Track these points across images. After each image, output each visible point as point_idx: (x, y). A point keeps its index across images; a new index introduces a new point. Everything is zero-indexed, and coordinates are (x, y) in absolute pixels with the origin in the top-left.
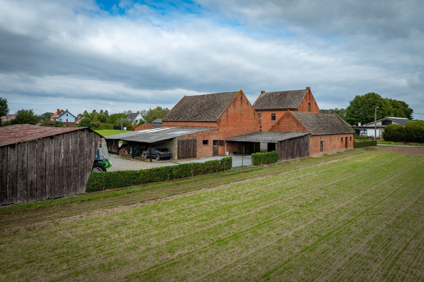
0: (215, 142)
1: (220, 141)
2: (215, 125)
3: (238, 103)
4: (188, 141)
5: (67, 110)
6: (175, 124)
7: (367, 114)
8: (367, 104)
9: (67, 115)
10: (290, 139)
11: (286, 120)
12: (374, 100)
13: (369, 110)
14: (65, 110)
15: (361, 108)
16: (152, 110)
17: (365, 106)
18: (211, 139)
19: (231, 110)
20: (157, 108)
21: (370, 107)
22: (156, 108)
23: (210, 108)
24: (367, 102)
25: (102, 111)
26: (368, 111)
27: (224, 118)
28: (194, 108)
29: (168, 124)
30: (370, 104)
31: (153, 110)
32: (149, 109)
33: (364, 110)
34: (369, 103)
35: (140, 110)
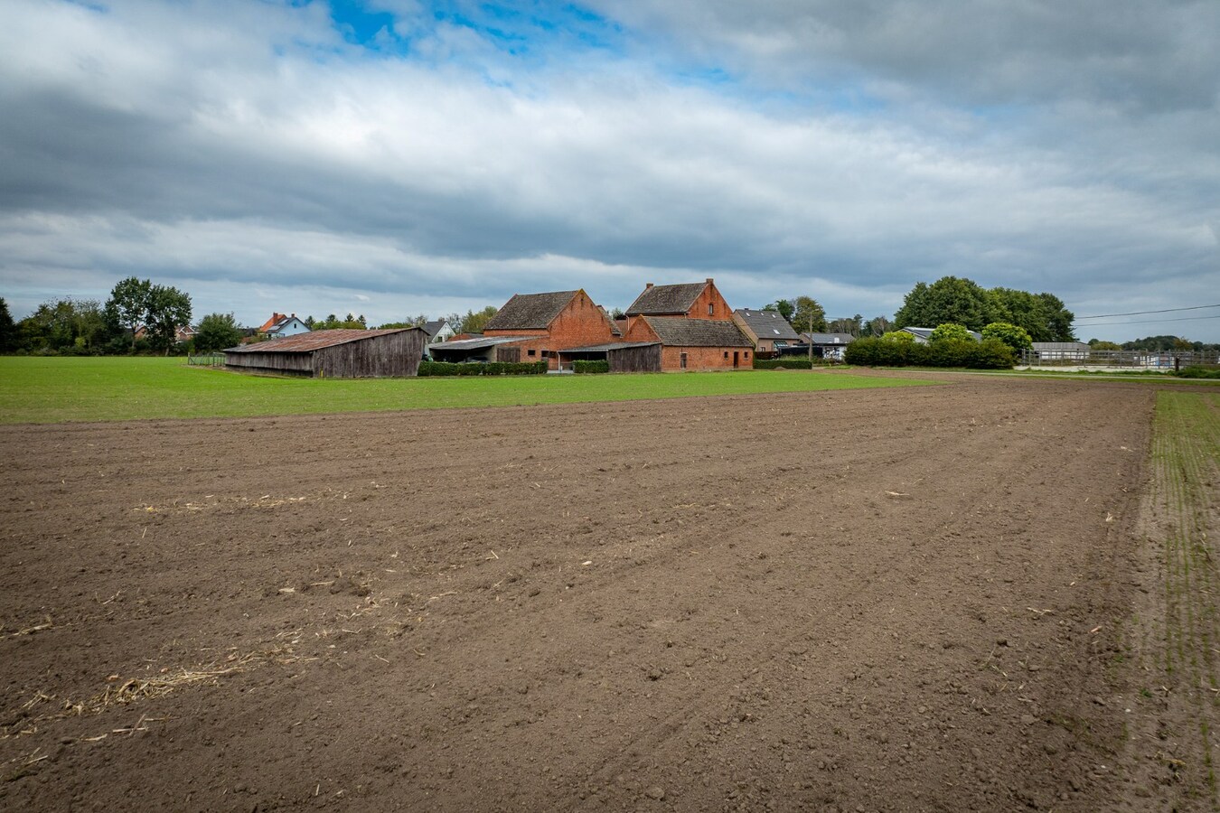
0: (544, 354)
1: (551, 352)
2: (546, 333)
3: (578, 305)
4: (509, 351)
5: (293, 315)
6: (500, 332)
9: (295, 326)
10: (628, 349)
11: (638, 327)
12: (951, 293)
14: (289, 316)
16: (474, 314)
18: (539, 349)
19: (568, 314)
20: (487, 309)
22: (483, 310)
23: (542, 312)
25: (350, 317)
27: (557, 323)
28: (524, 312)
29: (491, 333)
31: (477, 315)
32: (466, 314)
35: (445, 315)
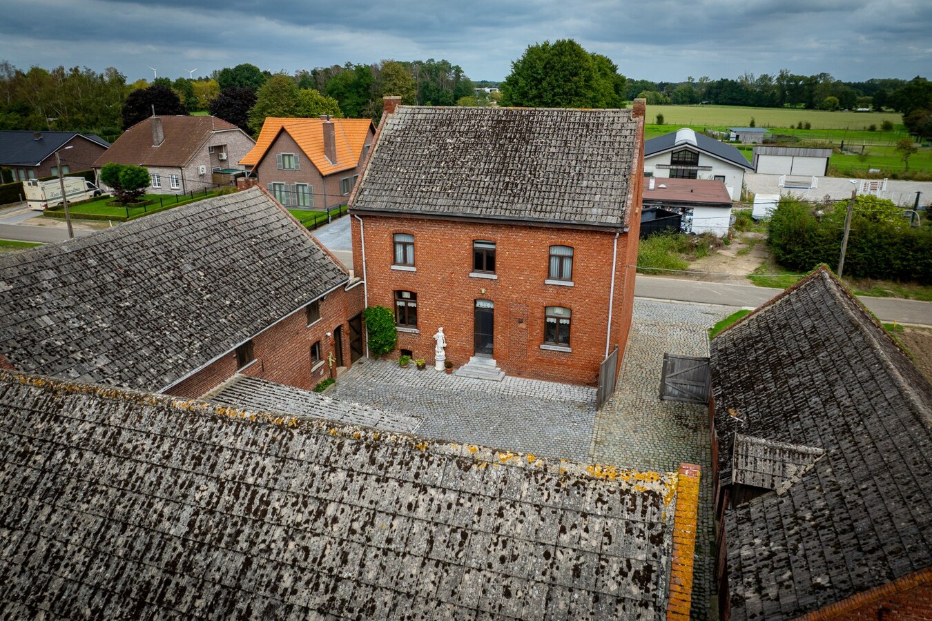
7: (559, 100)
8: (558, 71)
12: (574, 61)
13: (563, 89)
15: (544, 84)
17: (553, 77)
21: (565, 81)
24: (558, 66)
26: (561, 91)
30: (567, 72)
33: (553, 90)
34: (564, 71)
